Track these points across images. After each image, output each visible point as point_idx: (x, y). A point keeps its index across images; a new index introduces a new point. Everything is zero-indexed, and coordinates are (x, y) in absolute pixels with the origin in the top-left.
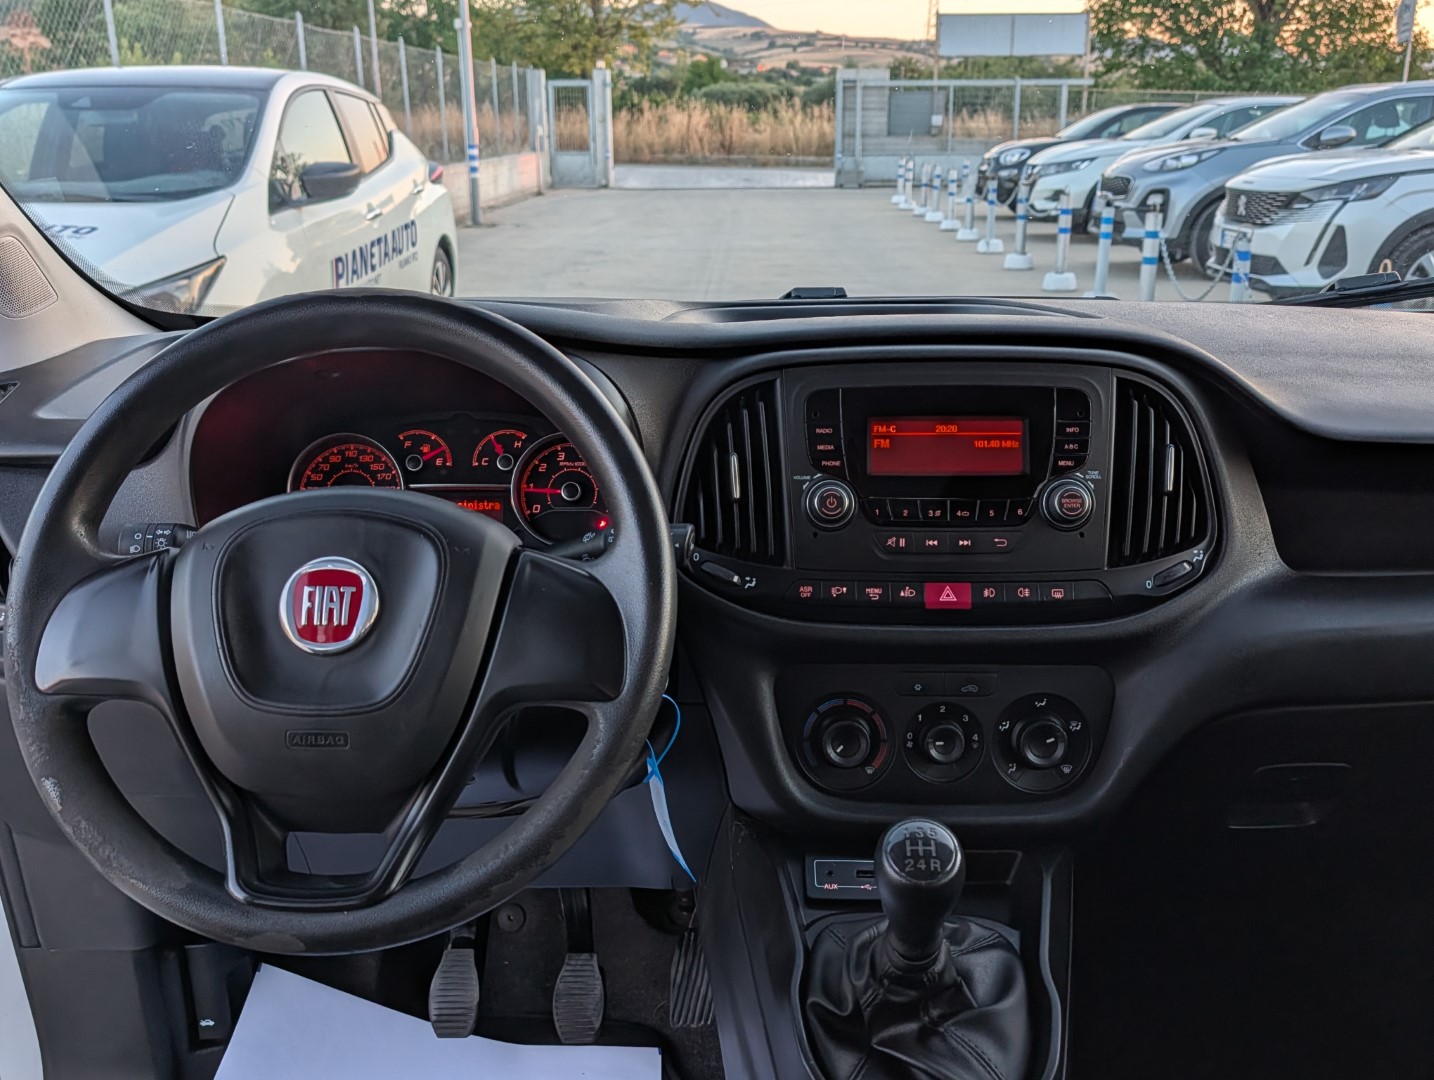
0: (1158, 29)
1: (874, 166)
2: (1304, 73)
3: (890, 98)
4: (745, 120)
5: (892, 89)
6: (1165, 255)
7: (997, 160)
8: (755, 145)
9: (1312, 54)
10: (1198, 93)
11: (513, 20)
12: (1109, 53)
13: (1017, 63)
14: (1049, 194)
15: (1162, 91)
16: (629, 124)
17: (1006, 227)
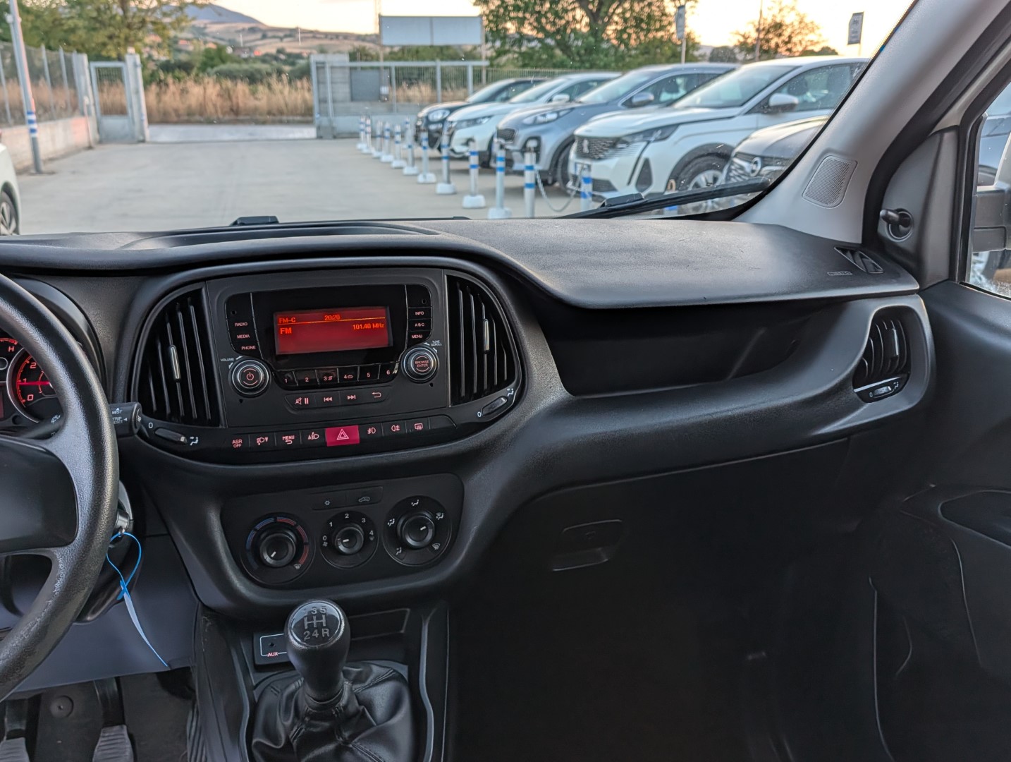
0: (529, 28)
1: (343, 123)
2: (623, 57)
3: (351, 74)
4: (247, 91)
5: (352, 69)
6: (539, 181)
7: (427, 118)
8: (256, 110)
9: (627, 45)
10: (557, 71)
11: (57, 16)
12: (498, 44)
13: (438, 50)
14: (464, 141)
15: (534, 70)
16: (158, 95)
17: (435, 165)
